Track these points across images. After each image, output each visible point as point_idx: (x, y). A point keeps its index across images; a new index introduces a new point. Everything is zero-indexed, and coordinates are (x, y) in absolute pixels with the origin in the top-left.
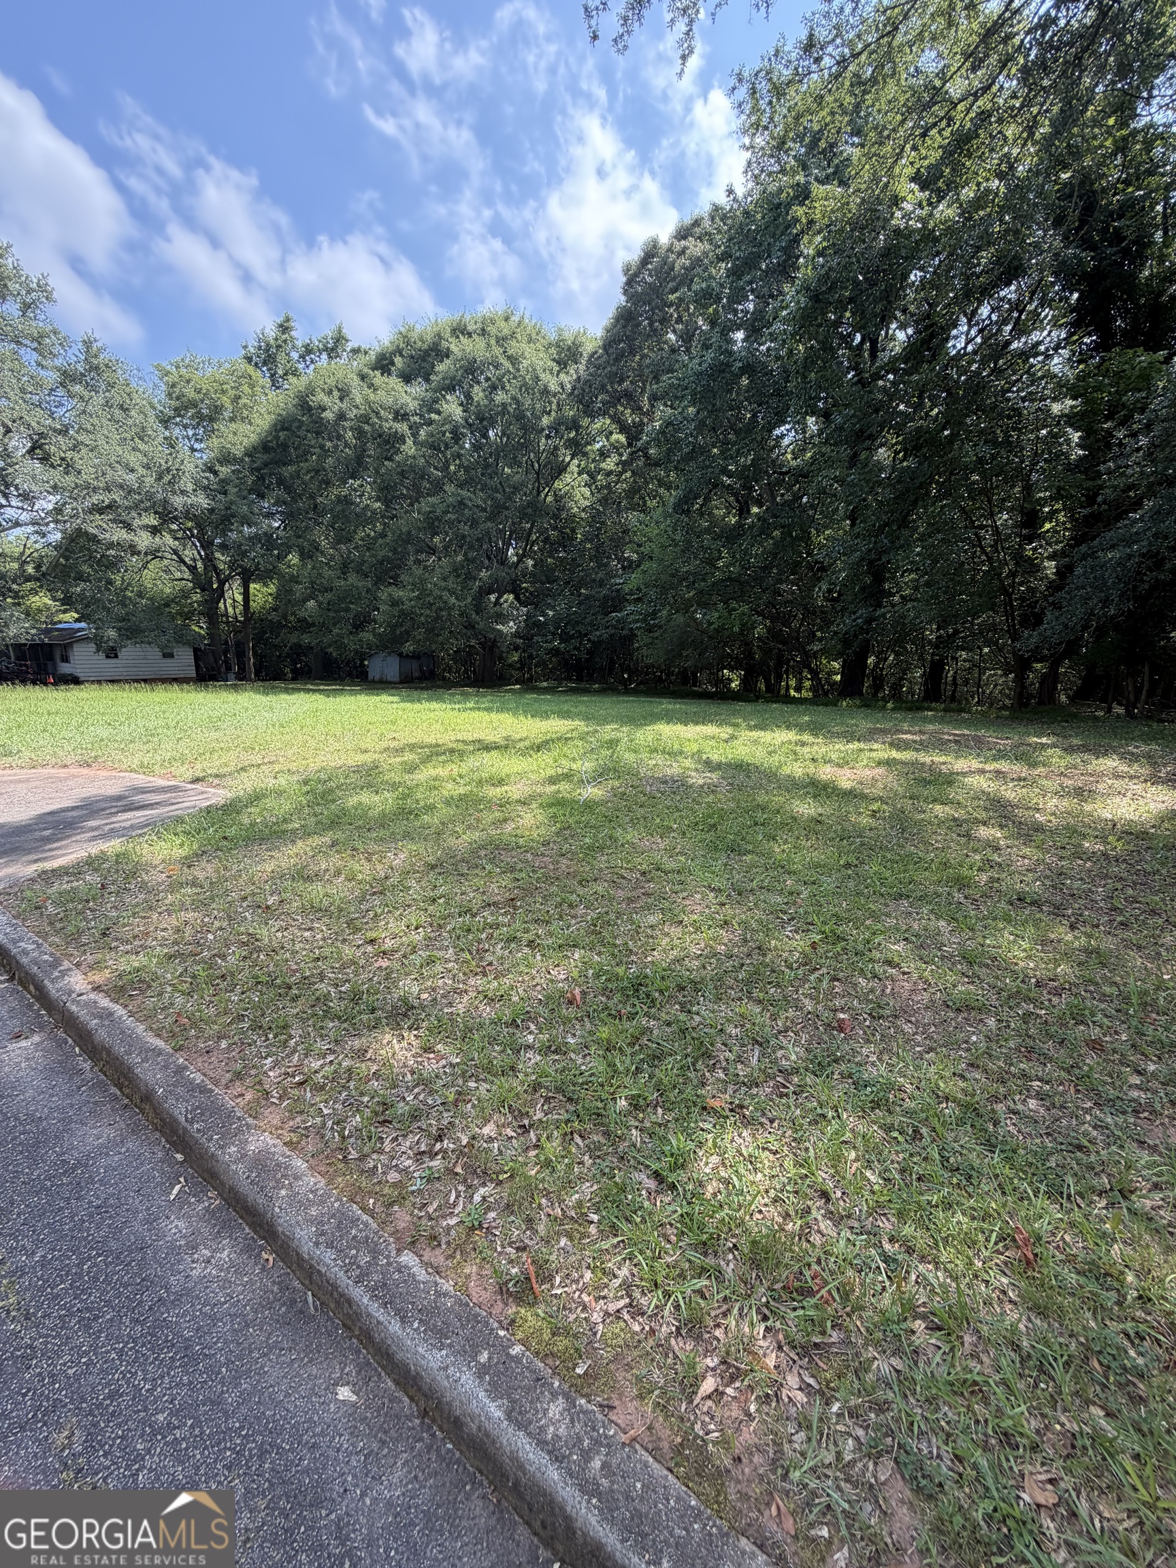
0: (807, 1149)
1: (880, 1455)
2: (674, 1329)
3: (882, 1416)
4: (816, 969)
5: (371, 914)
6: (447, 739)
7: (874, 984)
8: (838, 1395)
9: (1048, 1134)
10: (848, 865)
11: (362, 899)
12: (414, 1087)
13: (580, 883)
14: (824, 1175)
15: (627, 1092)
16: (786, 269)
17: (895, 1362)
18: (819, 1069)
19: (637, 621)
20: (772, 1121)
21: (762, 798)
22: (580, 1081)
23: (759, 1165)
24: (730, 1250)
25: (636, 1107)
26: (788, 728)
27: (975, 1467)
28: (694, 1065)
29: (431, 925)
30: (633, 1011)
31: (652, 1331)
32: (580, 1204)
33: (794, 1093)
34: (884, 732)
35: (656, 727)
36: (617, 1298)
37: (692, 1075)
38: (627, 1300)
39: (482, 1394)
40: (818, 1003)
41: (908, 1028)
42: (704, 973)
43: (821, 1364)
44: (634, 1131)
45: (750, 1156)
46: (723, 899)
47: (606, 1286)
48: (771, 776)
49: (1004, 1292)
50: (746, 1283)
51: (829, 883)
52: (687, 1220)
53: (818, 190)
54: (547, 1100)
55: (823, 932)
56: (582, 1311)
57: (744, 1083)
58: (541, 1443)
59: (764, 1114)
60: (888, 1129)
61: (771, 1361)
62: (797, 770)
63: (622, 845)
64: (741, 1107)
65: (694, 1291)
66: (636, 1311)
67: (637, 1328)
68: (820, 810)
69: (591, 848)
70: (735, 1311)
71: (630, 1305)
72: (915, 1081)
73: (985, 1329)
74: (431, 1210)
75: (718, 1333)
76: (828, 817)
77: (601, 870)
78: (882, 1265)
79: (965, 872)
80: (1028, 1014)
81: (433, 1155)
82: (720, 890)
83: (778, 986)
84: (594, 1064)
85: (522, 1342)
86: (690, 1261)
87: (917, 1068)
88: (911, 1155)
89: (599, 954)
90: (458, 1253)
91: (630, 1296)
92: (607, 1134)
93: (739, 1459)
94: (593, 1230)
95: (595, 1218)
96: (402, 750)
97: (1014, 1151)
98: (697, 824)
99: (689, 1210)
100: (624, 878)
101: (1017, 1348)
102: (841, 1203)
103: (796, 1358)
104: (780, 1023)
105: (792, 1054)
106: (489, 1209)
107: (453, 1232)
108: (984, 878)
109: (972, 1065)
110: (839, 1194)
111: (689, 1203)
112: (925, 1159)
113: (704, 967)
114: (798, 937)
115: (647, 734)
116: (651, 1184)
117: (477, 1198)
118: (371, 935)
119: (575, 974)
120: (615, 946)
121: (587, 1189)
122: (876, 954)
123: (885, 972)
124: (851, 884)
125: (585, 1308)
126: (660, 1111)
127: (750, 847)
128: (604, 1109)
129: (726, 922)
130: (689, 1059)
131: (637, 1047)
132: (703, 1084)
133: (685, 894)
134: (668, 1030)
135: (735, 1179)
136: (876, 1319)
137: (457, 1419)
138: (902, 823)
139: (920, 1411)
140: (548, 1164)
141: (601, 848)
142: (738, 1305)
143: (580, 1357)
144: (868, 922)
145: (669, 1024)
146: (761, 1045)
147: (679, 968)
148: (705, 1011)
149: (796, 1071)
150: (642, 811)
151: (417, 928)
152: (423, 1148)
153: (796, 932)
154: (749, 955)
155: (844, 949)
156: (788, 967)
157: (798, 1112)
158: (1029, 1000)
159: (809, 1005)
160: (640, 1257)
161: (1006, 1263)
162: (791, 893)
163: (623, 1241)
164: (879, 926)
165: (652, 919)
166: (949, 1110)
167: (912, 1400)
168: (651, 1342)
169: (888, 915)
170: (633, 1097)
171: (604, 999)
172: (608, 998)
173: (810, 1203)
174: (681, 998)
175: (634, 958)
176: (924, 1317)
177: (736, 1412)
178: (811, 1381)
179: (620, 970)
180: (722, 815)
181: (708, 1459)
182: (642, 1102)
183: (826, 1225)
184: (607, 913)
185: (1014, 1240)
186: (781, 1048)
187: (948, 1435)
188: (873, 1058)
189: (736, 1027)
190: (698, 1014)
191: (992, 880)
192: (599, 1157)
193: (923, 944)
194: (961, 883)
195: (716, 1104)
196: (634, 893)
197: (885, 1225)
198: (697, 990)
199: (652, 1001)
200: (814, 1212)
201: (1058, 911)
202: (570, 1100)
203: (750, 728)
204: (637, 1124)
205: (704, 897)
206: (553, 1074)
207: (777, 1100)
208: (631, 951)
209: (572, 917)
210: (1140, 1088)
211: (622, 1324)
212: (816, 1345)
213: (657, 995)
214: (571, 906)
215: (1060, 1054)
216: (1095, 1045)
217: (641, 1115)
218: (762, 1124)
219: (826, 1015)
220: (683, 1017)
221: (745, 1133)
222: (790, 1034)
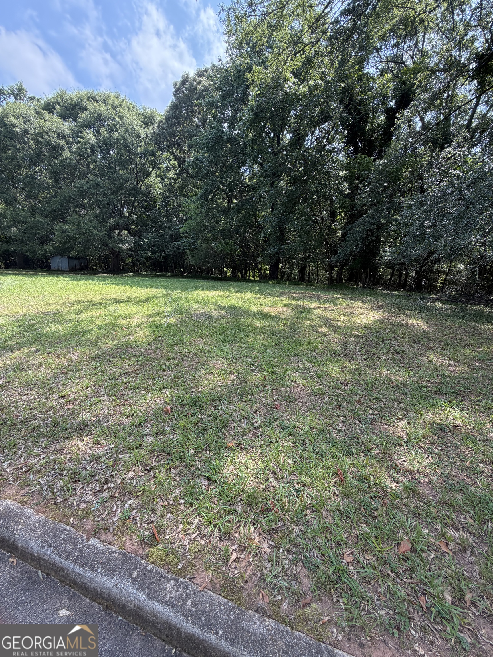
0: (266, 456)
1: (297, 562)
2: (218, 538)
3: (297, 549)
4: (266, 386)
5: (61, 384)
6: (97, 298)
7: (288, 390)
8: (282, 546)
9: (346, 435)
10: (276, 345)
11: (56, 377)
12: (91, 462)
13: (167, 360)
14: (273, 465)
15: (194, 447)
16: (244, 99)
17: (301, 527)
18: (269, 424)
19: (186, 246)
20: (252, 448)
21: (242, 320)
22: (173, 445)
23: (249, 466)
24: (239, 501)
25: (198, 452)
26: (251, 292)
27: (328, 556)
28: (221, 431)
29: (95, 386)
30: (194, 412)
31: (210, 542)
32: (176, 497)
33: (260, 435)
34: (286, 293)
35: (197, 292)
36: (194, 533)
37: (220, 435)
38: (199, 532)
39: (135, 591)
40: (267, 399)
41: (300, 404)
42: (223, 393)
43: (275, 536)
44: (197, 462)
45: (245, 463)
46: (229, 362)
47: (189, 529)
48: (245, 311)
49: (335, 493)
50: (246, 513)
51: (269, 352)
52: (222, 494)
53: (256, 68)
54: (158, 456)
55: (268, 372)
56: (179, 542)
57: (241, 435)
58: (164, 603)
60: (295, 443)
61: (257, 540)
62: (255, 308)
63: (185, 343)
64: (241, 444)
65: (226, 521)
66: (202, 535)
67: (203, 542)
68: (265, 324)
69: (171, 345)
70: (243, 525)
71: (200, 534)
72: (303, 424)
73: (329, 508)
74: (103, 516)
75: (236, 535)
76: (268, 327)
77: (176, 354)
78: (295, 493)
79: (316, 345)
80: (338, 394)
81: (102, 491)
82: (228, 359)
83: (252, 394)
84: (179, 437)
85: (153, 563)
86: (224, 510)
87: (304, 418)
88: (303, 451)
89: (178, 390)
90: (119, 532)
91: (199, 530)
92: (186, 466)
93: (247, 581)
94: (182, 507)
95: (183, 502)
96: (73, 304)
97: (336, 443)
98: (217, 332)
99: (222, 489)
100: (187, 357)
101: (339, 511)
102: (280, 474)
103: (266, 536)
104: (254, 409)
105: (259, 420)
106: (133, 509)
107: (116, 524)
108: (322, 346)
109: (321, 415)
110: (279, 471)
111: (222, 487)
112: (308, 451)
113: (223, 391)
115: (193, 295)
116: (206, 482)
117: (127, 506)
118: (61, 394)
119: (168, 400)
120: (185, 386)
121: (179, 491)
122: (287, 378)
123: (291, 384)
124: (277, 352)
125: (180, 540)
126: (208, 452)
127: (239, 340)
128: (184, 455)
129: (231, 371)
130: (219, 429)
131: (197, 427)
132: (225, 438)
133: (213, 361)
134: (210, 418)
135: (240, 473)
136: (294, 514)
137: (123, 605)
138: (294, 328)
139: (310, 542)
140: (160, 483)
141: (176, 345)
142: (243, 522)
143: (180, 561)
144: (284, 366)
145: (210, 416)
146: (247, 418)
147: (212, 392)
148: (224, 408)
149: (261, 427)
150: (193, 327)
151: (87, 388)
152: (98, 489)
153: (258, 373)
154: (240, 384)
155: (276, 377)
156: (256, 387)
157: (262, 442)
158: (338, 389)
159: (264, 400)
160: (203, 513)
161: (335, 483)
162: (255, 358)
163: (195, 509)
164: (288, 367)
165: (200, 373)
166: (315, 432)
167: (307, 539)
168: (209, 546)
169: (291, 363)
170: (196, 448)
171: (181, 409)
172: (183, 408)
173: (268, 476)
174: (214, 404)
175: (193, 390)
176: (310, 508)
177: (245, 564)
178: (272, 543)
179: (188, 396)
180: (227, 328)
181: (235, 585)
182: (200, 450)
183: (274, 484)
184: (180, 372)
185: (337, 474)
186: (255, 419)
187: (319, 548)
188: (288, 417)
189: (237, 413)
190: (221, 410)
191: (325, 347)
192: (183, 476)
193: (303, 372)
194: (315, 349)
195: (230, 445)
196: (192, 363)
197: (295, 478)
198: (220, 400)
199: (202, 407)
200: (270, 479)
201: (345, 357)
202: (168, 454)
203: (236, 292)
204: (198, 459)
205: (222, 361)
206: (160, 444)
207: (254, 439)
208: (192, 387)
209: (165, 375)
210: (371, 414)
211: (197, 543)
212: (273, 529)
213: (204, 404)
214: (163, 371)
215: (348, 406)
216: (359, 402)
217: (200, 455)
218: (249, 450)
219: (271, 403)
220: (215, 412)
221: (243, 455)
222: (258, 412)
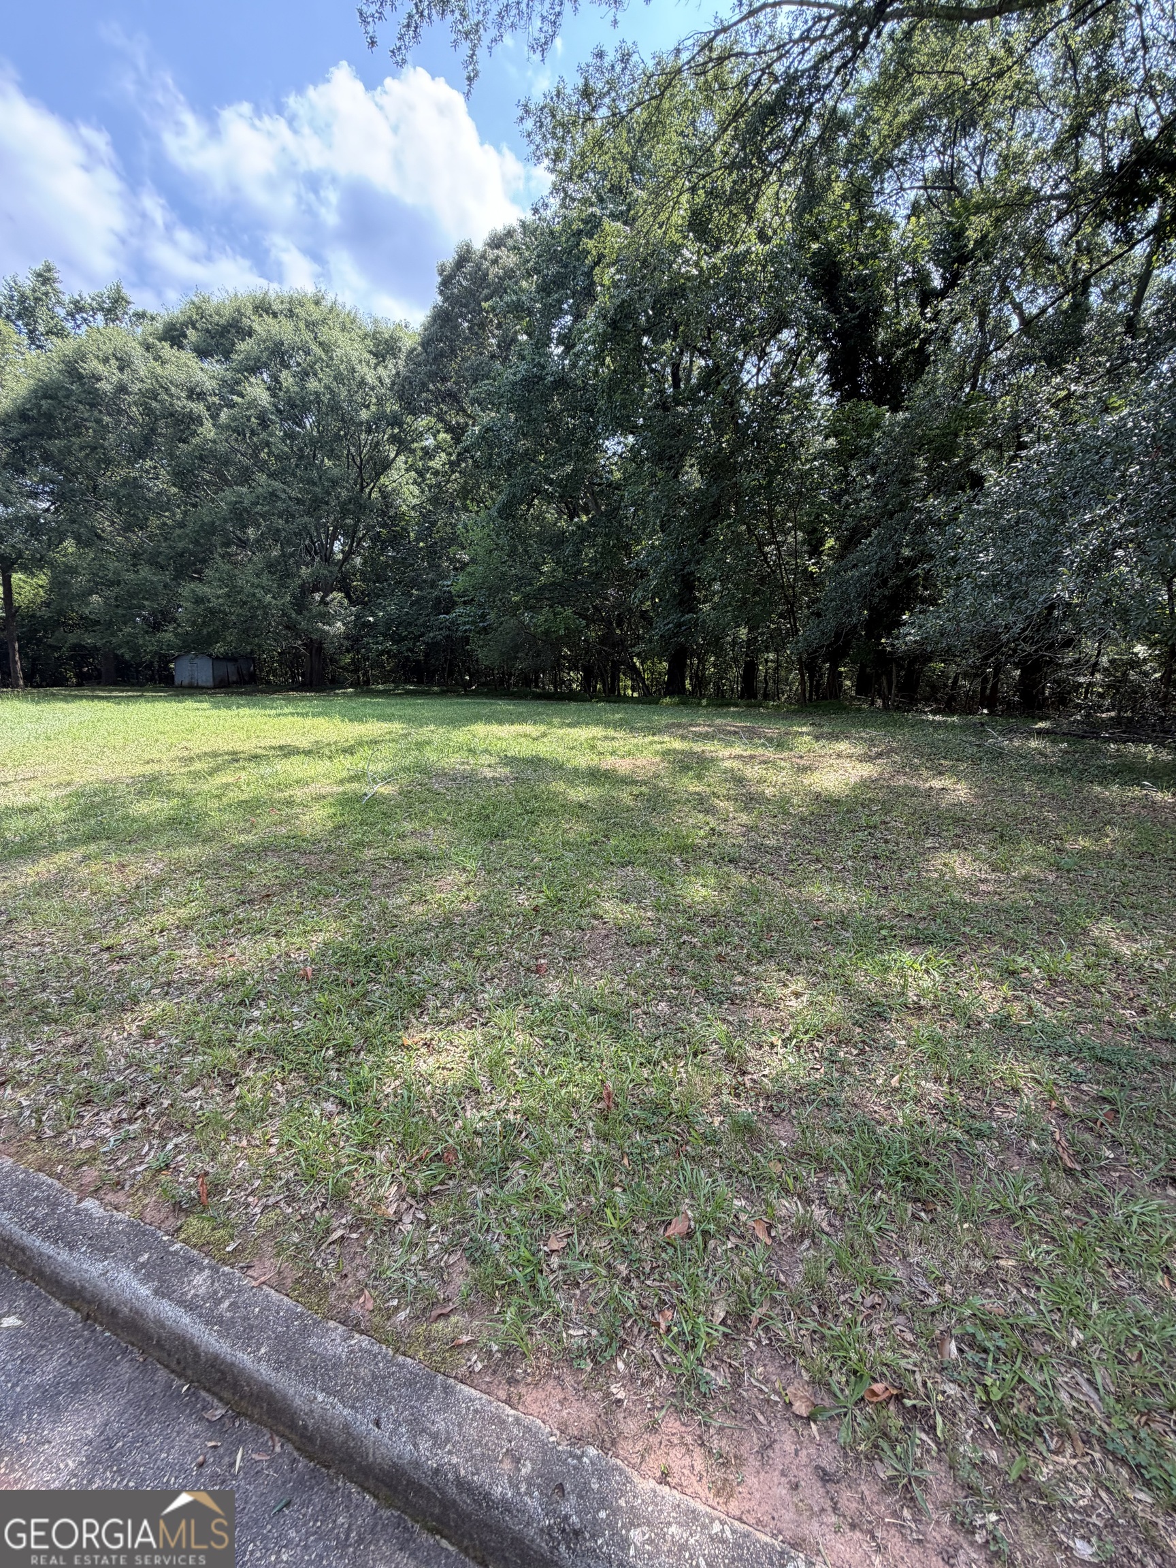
1: (455, 1248)
3: (465, 1225)
4: (532, 927)
5: (113, 923)
7: (578, 934)
8: (437, 1220)
9: (664, 1024)
10: (596, 843)
11: (108, 908)
12: (126, 1069)
13: (341, 875)
14: (483, 1079)
15: (334, 1043)
17: (489, 1191)
18: (507, 1003)
22: (293, 1040)
25: (340, 1054)
29: (178, 927)
30: (360, 979)
31: (301, 1209)
32: (265, 1134)
33: (482, 1024)
36: (278, 1194)
38: (287, 1193)
39: (135, 1283)
40: (526, 953)
41: (591, 964)
42: (434, 940)
43: (432, 1204)
44: (332, 1072)
45: (427, 1075)
47: (271, 1187)
49: (584, 1131)
50: (391, 1163)
51: (570, 857)
55: (548, 897)
56: (245, 1209)
57: (442, 1022)
58: (181, 1303)
61: (392, 1211)
63: (392, 839)
65: (343, 1175)
66: (291, 1199)
67: (289, 1210)
68: (589, 796)
69: (360, 843)
71: (288, 1196)
73: (560, 1156)
74: (119, 1163)
75: (358, 1200)
76: (594, 802)
77: (365, 862)
78: (500, 1130)
79: (691, 840)
81: (131, 1120)
85: (184, 1241)
87: (586, 992)
90: (141, 1191)
91: (289, 1190)
92: (307, 1078)
93: (346, 1276)
94: (271, 1150)
95: (276, 1141)
96: (191, 759)
98: (470, 815)
99: (359, 1120)
100: (385, 867)
102: (489, 1095)
103: (414, 1204)
104: (489, 973)
105: (491, 994)
106: (179, 1153)
107: (139, 1177)
108: (705, 844)
110: (489, 1089)
111: (360, 1116)
112: (564, 1055)
116: (334, 1108)
117: (170, 1146)
118: (107, 942)
119: (314, 954)
122: (586, 911)
123: (589, 923)
124: (590, 856)
125: (248, 1205)
126: (362, 1054)
128: (309, 1059)
130: (400, 1011)
132: (406, 1028)
133: (439, 877)
136: (484, 1165)
137: (114, 1310)
140: (244, 1109)
141: (370, 843)
142: (379, 1178)
143: (233, 1240)
144: (591, 886)
146: (467, 992)
147: (414, 939)
148: (426, 970)
149: (490, 1007)
151: (162, 931)
152: (124, 1116)
153: (528, 899)
156: (510, 928)
157: (480, 1037)
158: (690, 932)
160: (302, 1161)
161: (595, 1113)
162: (534, 869)
164: (597, 888)
165: (401, 901)
167: (492, 1211)
168: (298, 1217)
170: (338, 1046)
174: (408, 963)
176: (521, 1158)
177: (354, 1247)
178: (423, 1217)
179: (357, 947)
181: (320, 1281)
182: (346, 1049)
186: (483, 992)
189: (450, 980)
190: (419, 974)
191: (710, 845)
192: (294, 1097)
194: (683, 849)
195: (411, 1042)
196: (391, 880)
197: (514, 1104)
198: (424, 956)
199: (381, 969)
202: (281, 1057)
204: (337, 1066)
205: (455, 878)
206: (270, 1039)
207: (466, 1031)
211: (278, 1211)
212: (435, 1193)
213: (387, 962)
215: (691, 966)
216: (720, 958)
217: (343, 1059)
218: (447, 1051)
220: (404, 978)
222: (495, 980)
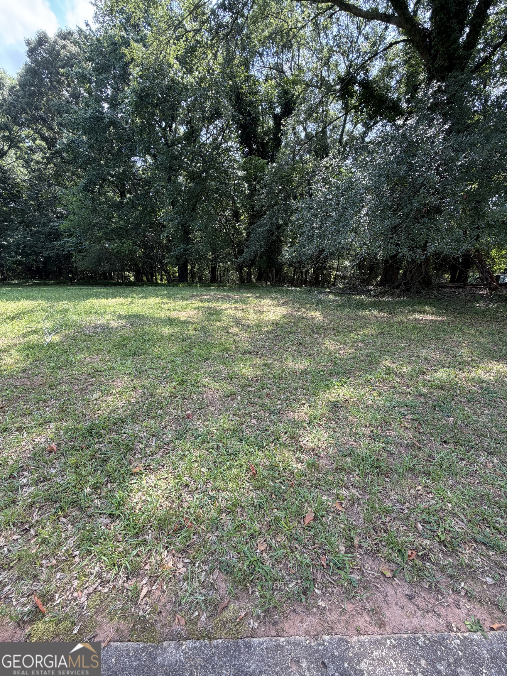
0: (178, 471)
1: (214, 570)
2: (125, 579)
3: (214, 556)
4: (176, 397)
7: (200, 396)
8: (197, 559)
9: (258, 429)
10: (186, 352)
13: (50, 388)
14: (186, 478)
15: (90, 484)
17: (217, 534)
20: (163, 466)
21: (147, 329)
22: (61, 489)
23: (159, 487)
24: (149, 529)
25: (96, 489)
26: (157, 297)
27: (244, 552)
28: (125, 457)
30: (90, 443)
31: (114, 586)
32: (67, 551)
33: (172, 450)
34: (196, 296)
36: (94, 584)
37: (124, 462)
38: (100, 581)
40: (178, 410)
41: (212, 409)
42: (125, 413)
43: (191, 552)
44: (96, 501)
45: (155, 485)
46: (132, 378)
47: (87, 581)
48: (151, 319)
49: (249, 488)
52: (127, 527)
54: (41, 508)
55: (178, 381)
56: (74, 602)
57: (150, 455)
59: (160, 465)
60: (208, 449)
61: (170, 565)
62: (162, 315)
63: (75, 363)
64: (149, 466)
65: (133, 557)
66: (104, 582)
67: (106, 590)
68: (173, 331)
69: (55, 368)
70: (154, 553)
71: (102, 582)
72: (216, 428)
73: (243, 504)
75: (147, 567)
76: (177, 333)
77: (62, 378)
78: (209, 501)
79: (228, 346)
80: (249, 391)
82: (130, 374)
83: (161, 408)
84: (71, 477)
86: (130, 545)
87: (217, 423)
88: (217, 456)
89: (66, 421)
91: (100, 578)
92: (80, 509)
93: (161, 612)
94: (77, 559)
95: (77, 553)
97: (248, 439)
98: (116, 345)
99: (128, 522)
100: (78, 379)
101: (252, 504)
102: (193, 485)
103: (180, 556)
104: (163, 424)
105: (169, 434)
108: (234, 346)
109: (234, 415)
110: (192, 482)
111: (128, 520)
112: (221, 455)
113: (126, 411)
114: (168, 386)
115: (85, 305)
116: (108, 521)
119: (51, 436)
120: (76, 415)
121: (71, 541)
122: (199, 384)
123: (203, 390)
124: (188, 359)
125: (75, 599)
126: (109, 485)
127: (144, 352)
128: (78, 498)
129: (135, 388)
130: (122, 455)
131: (94, 460)
132: (130, 464)
133: (113, 380)
134: (110, 446)
135: (148, 498)
136: (209, 522)
138: (205, 331)
139: (226, 545)
141: (61, 367)
142: (154, 550)
143: (75, 625)
144: (195, 372)
145: (110, 443)
147: (113, 415)
148: (128, 430)
149: (172, 441)
150: (85, 344)
153: (167, 384)
154: (147, 400)
155: (187, 386)
156: (164, 399)
157: (174, 458)
158: (249, 386)
159: (175, 412)
160: (104, 558)
161: (248, 479)
162: (163, 368)
163: (95, 555)
164: (199, 373)
165: (96, 396)
166: (228, 434)
167: (223, 543)
168: (114, 592)
169: (202, 368)
170: (94, 485)
171: (72, 443)
172: (74, 442)
173: (181, 492)
174: (115, 429)
175: (88, 417)
176: (225, 512)
177: (158, 594)
178: (188, 561)
179: (79, 426)
180: (129, 339)
182: (98, 485)
183: (189, 498)
184: (69, 399)
185: (250, 469)
186: (165, 434)
187: (235, 547)
188: (201, 425)
189: (144, 432)
190: (125, 433)
191: (237, 347)
192: (77, 522)
193: (214, 376)
194: (227, 350)
195: (137, 470)
196: (84, 386)
197: (210, 486)
198: (123, 423)
199: (100, 435)
200: (183, 495)
201: (256, 354)
202: (56, 502)
203: (140, 298)
204: (97, 496)
205: (123, 379)
206: (43, 493)
207: (165, 456)
208: (85, 415)
209: (47, 407)
210: (280, 404)
211: (98, 594)
212: (188, 546)
213: (102, 431)
214: (45, 401)
215: (258, 401)
216: (268, 395)
217: (99, 491)
218: (159, 469)
219: (182, 414)
220: (117, 437)
221: (152, 476)
222: (168, 427)
